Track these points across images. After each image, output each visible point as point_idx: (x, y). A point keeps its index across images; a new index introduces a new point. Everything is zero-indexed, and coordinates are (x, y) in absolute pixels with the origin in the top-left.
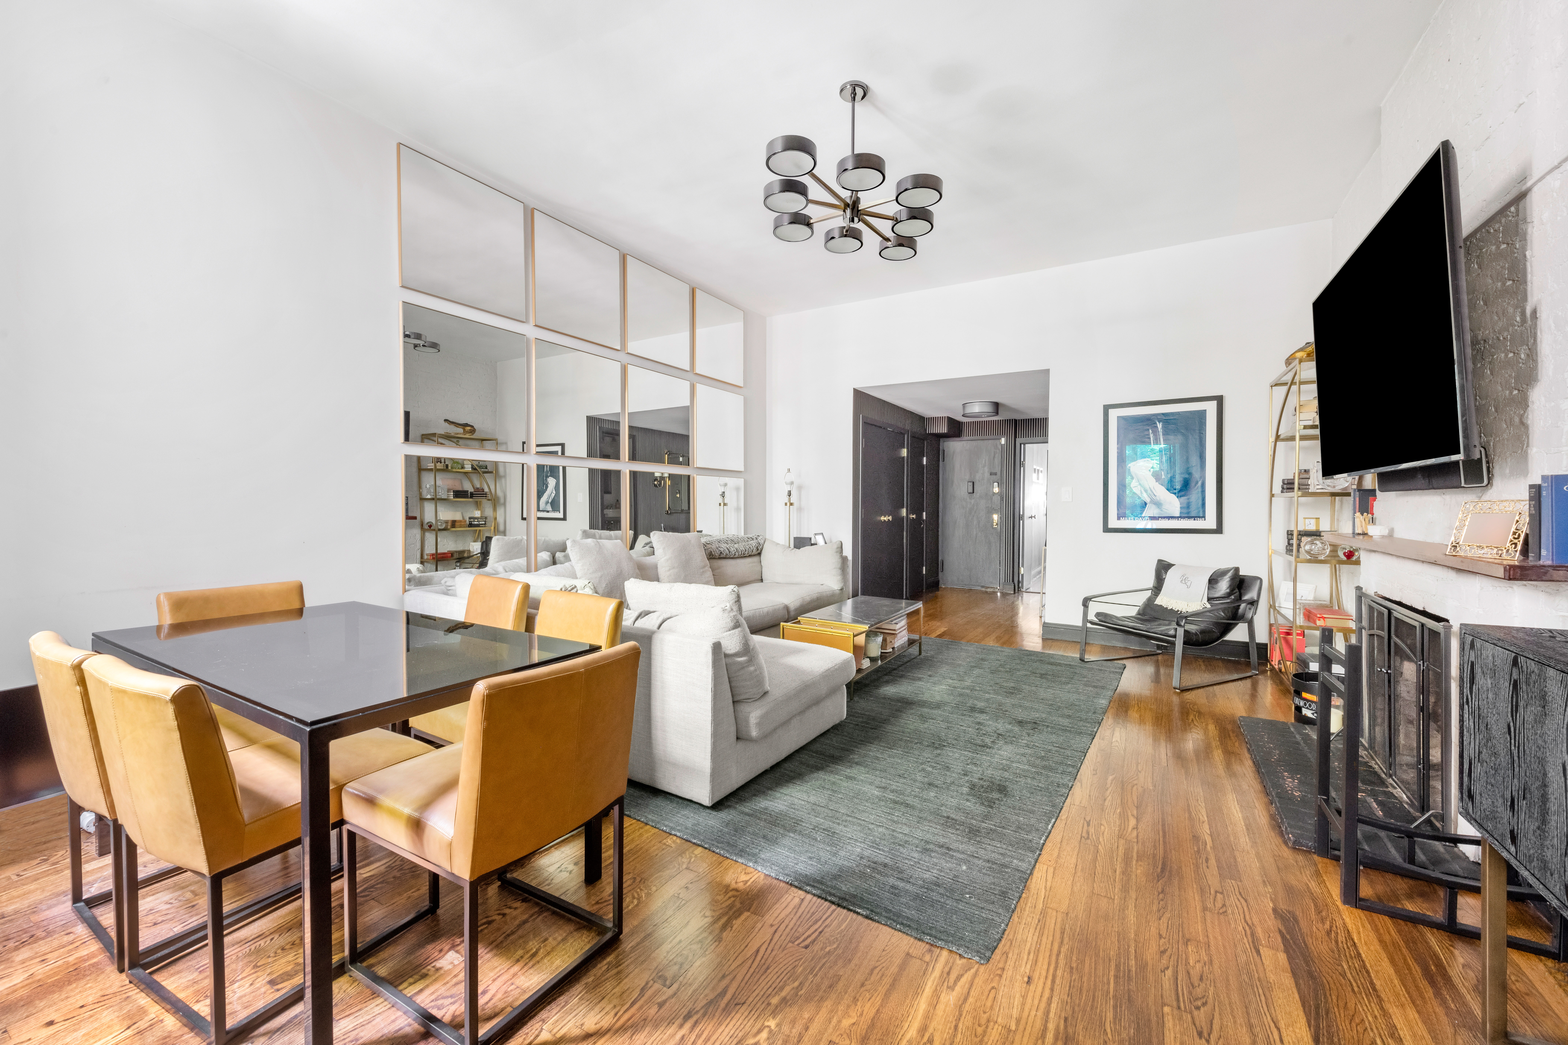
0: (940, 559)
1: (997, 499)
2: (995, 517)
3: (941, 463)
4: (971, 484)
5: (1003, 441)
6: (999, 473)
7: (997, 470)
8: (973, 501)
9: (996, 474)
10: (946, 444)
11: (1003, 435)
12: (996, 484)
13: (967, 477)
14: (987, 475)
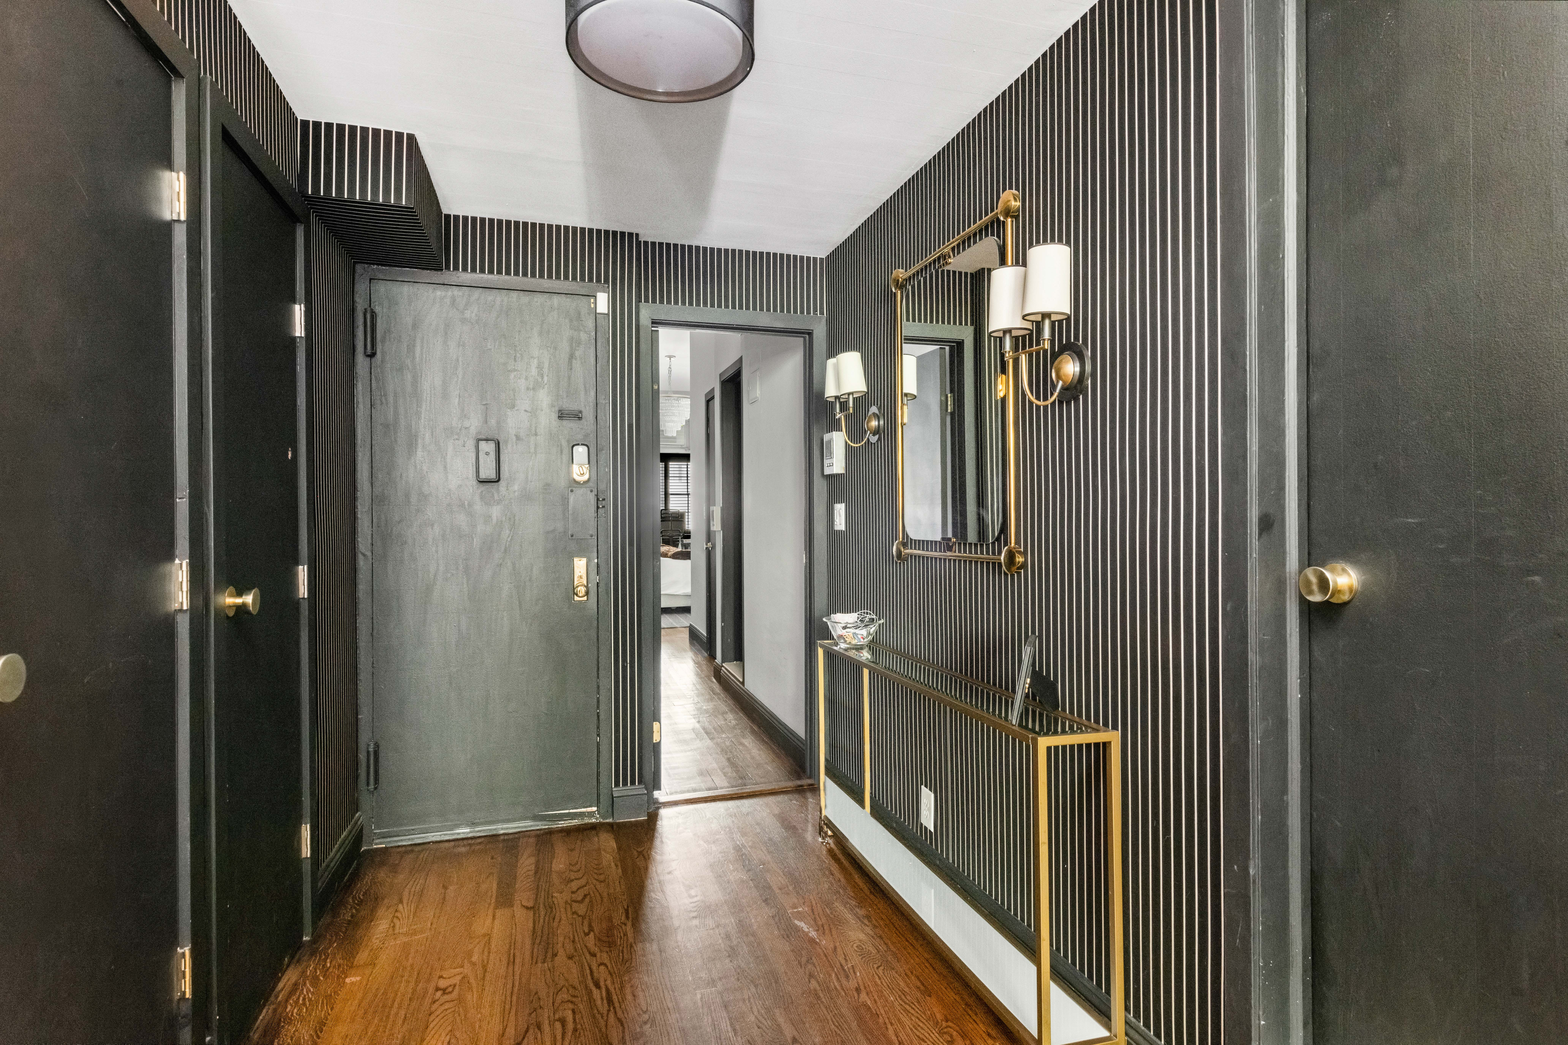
0: (365, 737)
1: (582, 501)
2: (580, 565)
3: (361, 360)
4: (490, 447)
5: (603, 302)
6: (588, 413)
7: (584, 402)
8: (496, 512)
9: (577, 416)
10: (381, 289)
11: (601, 280)
12: (581, 452)
13: (474, 424)
14: (547, 419)
